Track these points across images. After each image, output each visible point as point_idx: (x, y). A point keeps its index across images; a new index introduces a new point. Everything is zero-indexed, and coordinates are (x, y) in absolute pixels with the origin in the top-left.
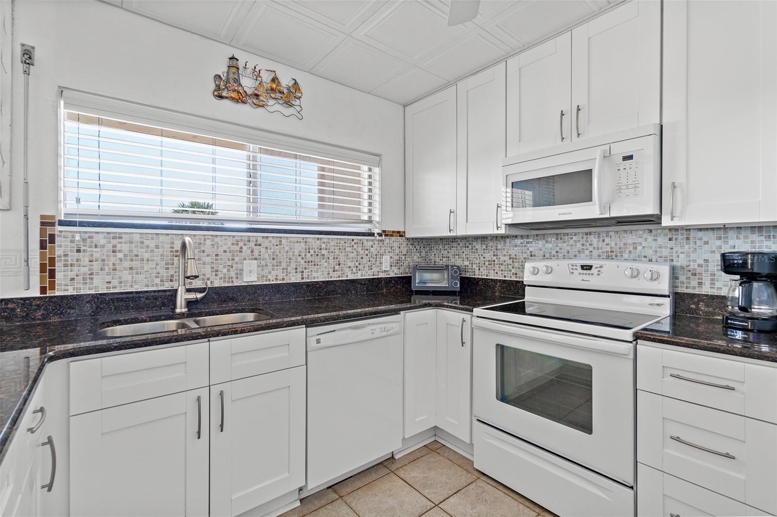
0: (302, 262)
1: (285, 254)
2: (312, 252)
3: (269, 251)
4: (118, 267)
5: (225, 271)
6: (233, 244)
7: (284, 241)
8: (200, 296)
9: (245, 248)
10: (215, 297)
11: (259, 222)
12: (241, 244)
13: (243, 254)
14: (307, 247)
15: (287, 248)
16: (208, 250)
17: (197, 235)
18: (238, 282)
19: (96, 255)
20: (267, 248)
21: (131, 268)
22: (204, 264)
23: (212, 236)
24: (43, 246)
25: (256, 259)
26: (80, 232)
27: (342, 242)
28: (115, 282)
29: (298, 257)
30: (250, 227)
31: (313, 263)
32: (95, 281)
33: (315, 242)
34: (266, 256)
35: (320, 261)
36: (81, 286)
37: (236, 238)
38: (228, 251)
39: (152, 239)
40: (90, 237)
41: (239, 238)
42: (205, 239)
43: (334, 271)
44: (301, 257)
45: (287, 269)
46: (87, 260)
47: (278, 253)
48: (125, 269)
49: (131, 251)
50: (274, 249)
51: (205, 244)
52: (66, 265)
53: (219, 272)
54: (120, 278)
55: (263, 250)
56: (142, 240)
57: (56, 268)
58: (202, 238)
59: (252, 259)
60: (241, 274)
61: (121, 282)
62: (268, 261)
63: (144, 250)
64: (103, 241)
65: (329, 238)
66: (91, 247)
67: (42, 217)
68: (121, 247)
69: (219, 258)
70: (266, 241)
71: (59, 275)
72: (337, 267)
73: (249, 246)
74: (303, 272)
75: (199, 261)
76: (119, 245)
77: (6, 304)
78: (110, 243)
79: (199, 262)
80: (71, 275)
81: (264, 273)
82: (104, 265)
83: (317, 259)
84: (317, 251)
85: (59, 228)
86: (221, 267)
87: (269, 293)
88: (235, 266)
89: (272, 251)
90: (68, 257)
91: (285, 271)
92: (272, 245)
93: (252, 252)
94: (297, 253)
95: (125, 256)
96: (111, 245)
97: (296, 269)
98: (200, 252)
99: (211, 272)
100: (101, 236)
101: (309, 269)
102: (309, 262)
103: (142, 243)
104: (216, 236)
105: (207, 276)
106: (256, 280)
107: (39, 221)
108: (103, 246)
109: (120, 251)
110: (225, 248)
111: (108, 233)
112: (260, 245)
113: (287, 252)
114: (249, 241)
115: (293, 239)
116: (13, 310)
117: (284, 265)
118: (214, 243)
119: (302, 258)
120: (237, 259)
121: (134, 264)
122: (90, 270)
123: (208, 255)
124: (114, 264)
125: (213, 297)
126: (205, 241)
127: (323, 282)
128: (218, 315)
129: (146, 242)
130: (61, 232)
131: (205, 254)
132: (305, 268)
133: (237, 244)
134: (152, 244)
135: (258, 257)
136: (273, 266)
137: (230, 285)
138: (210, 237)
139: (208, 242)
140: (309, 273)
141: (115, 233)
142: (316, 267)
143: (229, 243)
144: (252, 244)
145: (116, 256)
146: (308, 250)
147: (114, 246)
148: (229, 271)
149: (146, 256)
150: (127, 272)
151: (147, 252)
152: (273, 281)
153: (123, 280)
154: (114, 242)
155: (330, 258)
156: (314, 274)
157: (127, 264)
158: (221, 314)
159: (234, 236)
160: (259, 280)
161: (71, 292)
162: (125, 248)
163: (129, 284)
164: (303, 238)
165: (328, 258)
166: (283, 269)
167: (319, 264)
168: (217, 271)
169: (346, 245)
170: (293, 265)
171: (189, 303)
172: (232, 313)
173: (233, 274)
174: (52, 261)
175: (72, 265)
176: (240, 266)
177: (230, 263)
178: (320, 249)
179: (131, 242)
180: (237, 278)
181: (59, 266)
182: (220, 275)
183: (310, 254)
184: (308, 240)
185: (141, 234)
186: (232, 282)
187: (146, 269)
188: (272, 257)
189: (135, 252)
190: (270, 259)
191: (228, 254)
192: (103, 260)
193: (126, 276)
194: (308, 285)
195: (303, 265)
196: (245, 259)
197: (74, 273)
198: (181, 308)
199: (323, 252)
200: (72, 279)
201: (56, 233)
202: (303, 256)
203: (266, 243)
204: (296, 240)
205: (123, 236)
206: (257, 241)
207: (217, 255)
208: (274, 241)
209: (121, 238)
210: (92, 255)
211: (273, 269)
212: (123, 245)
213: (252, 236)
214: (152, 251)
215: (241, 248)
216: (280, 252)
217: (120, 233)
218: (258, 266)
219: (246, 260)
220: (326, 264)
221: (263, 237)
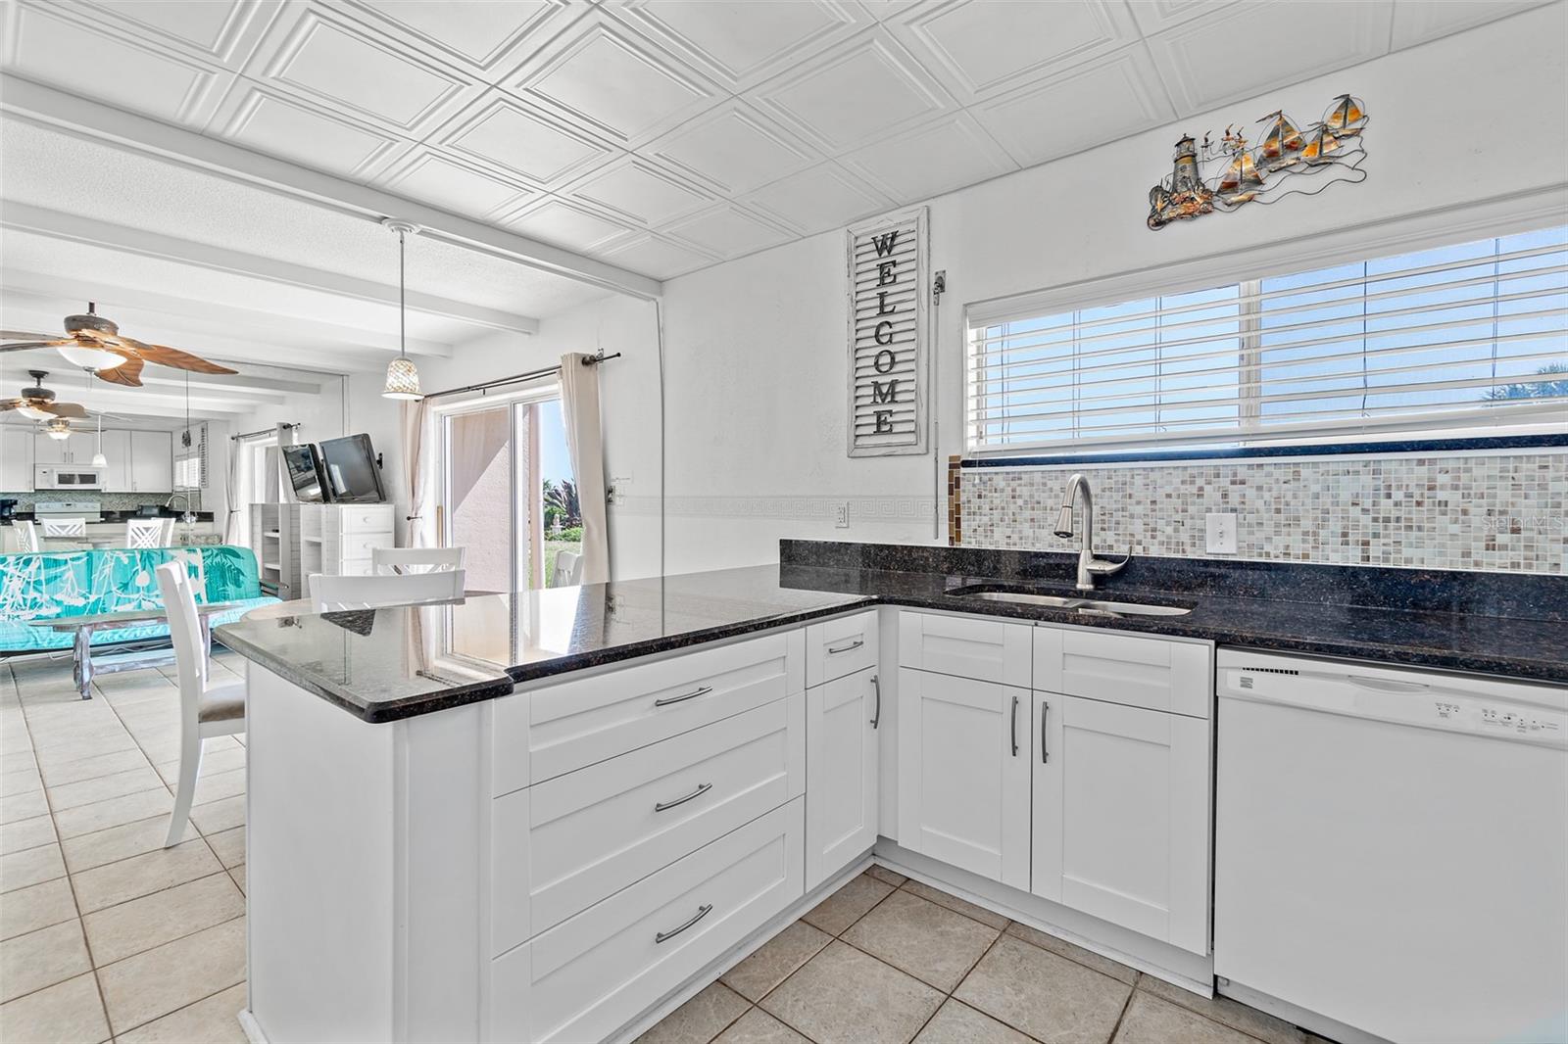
0: (1366, 520)
1: (1309, 501)
2: (1398, 495)
3: (1267, 495)
4: (1018, 518)
5: (1169, 530)
6: (1183, 482)
7: (1305, 472)
8: (1109, 567)
9: (1207, 488)
10: (1146, 574)
11: (1248, 435)
12: (1200, 482)
13: (1205, 500)
14: (1380, 482)
15: (1315, 488)
16: (1139, 493)
17: (1119, 469)
18: (1194, 553)
19: (997, 502)
20: (1260, 488)
21: (1032, 520)
22: (1132, 516)
23: (1144, 469)
24: (951, 493)
25: (1234, 510)
26: (979, 474)
27: (1524, 466)
28: (1015, 537)
29: (1351, 508)
31: (1403, 524)
32: (995, 534)
33: (1411, 471)
34: (1260, 504)
35: (1431, 519)
36: (982, 539)
37: (1189, 471)
38: (1174, 494)
39: (1057, 478)
40: (990, 480)
41: (1195, 472)
42: (1133, 475)
43: (1490, 547)
44: (1359, 508)
45: (1315, 534)
46: (988, 508)
47: (1289, 497)
48: (1026, 521)
49: (1032, 496)
50: (1280, 489)
51: (1133, 484)
52: (969, 514)
53: (1158, 533)
54: (1020, 532)
55: (1251, 493)
56: (1044, 481)
57: (961, 516)
58: (1129, 474)
59: (1225, 511)
60: (1202, 538)
61: (1021, 538)
62: (1266, 516)
63: (1046, 495)
64: (1002, 484)
65: (1466, 459)
66: (990, 491)
67: (950, 457)
68: (1021, 491)
69: (1157, 507)
70: (1256, 472)
71: (963, 524)
72: (1502, 539)
73: (1217, 485)
74: (1366, 543)
75: (1123, 511)
76: (1018, 489)
77: (923, 552)
78: (1009, 485)
79: (1124, 513)
80: (974, 525)
81: (1253, 539)
82: (1003, 514)
83: (1416, 515)
84: (1417, 493)
85: (963, 470)
86: (1161, 524)
87: (1262, 582)
88: (1188, 523)
89: (1275, 493)
90: (971, 504)
91: (1311, 538)
92: (1273, 482)
93: (1225, 496)
94: (1345, 496)
95: (1026, 502)
96: (1010, 489)
97: (1345, 535)
98: (1124, 497)
99: (1145, 531)
100: (1000, 477)
101: (1387, 536)
102: (1387, 520)
103: (1045, 484)
104: (1152, 469)
105: (1138, 537)
106: (1234, 552)
107: (948, 463)
108: (1002, 491)
109: (1020, 496)
110: (1168, 490)
111: (1007, 473)
112: (1243, 483)
113: (1317, 496)
114: (1218, 476)
115: (1331, 467)
116: (927, 559)
117: (1307, 524)
118: (1148, 481)
119: (1365, 511)
120: (1192, 509)
121: (1037, 514)
122: (991, 519)
123: (1138, 503)
124: (1014, 514)
125: (1143, 575)
126: (1133, 478)
128: (1134, 603)
129: (1050, 484)
130: (964, 474)
131: (1133, 501)
132: (1376, 535)
133: (1192, 483)
134: (1056, 485)
135: (1238, 507)
136: (1277, 525)
137: (1179, 556)
138: (1141, 472)
139: (1139, 481)
140: (1391, 549)
141: (1014, 473)
142: (1415, 533)
143: (1177, 481)
144: (1225, 482)
145: (1015, 503)
146: (1383, 492)
147: (1014, 490)
148: (1176, 530)
149: (1050, 503)
150: (1027, 525)
151: (1050, 497)
152: (1277, 557)
153: (1023, 535)
154: (1014, 484)
155: (1472, 510)
156: (1406, 552)
157: (1028, 514)
158: (1141, 603)
159: (1185, 468)
160: (1241, 554)
161: (973, 546)
162: (1025, 491)
163: (1030, 541)
164: (1367, 464)
165: (1465, 512)
166: (1306, 533)
167: (1426, 525)
168: (1154, 530)
169: (1550, 474)
170: (1335, 526)
171: (1098, 579)
172: (1161, 605)
173: (1184, 537)
174: (958, 506)
175: (974, 513)
176: (1199, 523)
177: (1178, 517)
178: (1431, 488)
179: (1032, 485)
180: (1194, 545)
181: (963, 515)
182: (1160, 537)
183: (1391, 502)
184: (1383, 467)
185: (1043, 471)
186: (1184, 551)
187: (1049, 521)
188: (1273, 507)
189: (1036, 498)
190: (1268, 511)
191: (1174, 500)
192: (1003, 508)
193: (1028, 531)
194: (1378, 574)
195: (1366, 527)
196: (1209, 510)
197: (976, 523)
198: (1083, 583)
199: (1441, 495)
200: (975, 530)
201: (961, 476)
202: (1368, 503)
203: (1258, 477)
204: (1341, 468)
205: (1023, 476)
206: (1235, 475)
207: (1154, 502)
208: (1278, 473)
209: (1020, 479)
210: (992, 502)
211: (1277, 533)
212: (1024, 488)
213: (1241, 465)
214: (1057, 496)
215: (1201, 489)
216: (1295, 497)
217: (1020, 473)
218: (1239, 525)
219: (1211, 512)
220: (1455, 528)
221: (1249, 465)
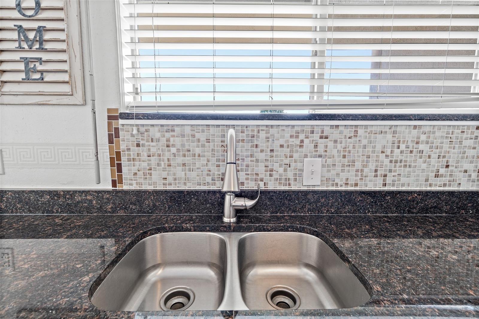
0: (387, 161)
1: (361, 150)
2: (403, 147)
3: (339, 145)
4: (172, 162)
5: (281, 170)
6: (291, 136)
7: (361, 131)
8: (249, 203)
9: (306, 141)
10: (268, 203)
11: (326, 105)
12: (302, 136)
13: (304, 149)
14: (395, 139)
15: (364, 142)
16: (262, 145)
17: (249, 126)
18: (296, 185)
19: (153, 150)
20: (336, 141)
21: (184, 165)
22: (257, 161)
23: (267, 126)
24: (111, 141)
25: (320, 156)
26: (137, 125)
27: (456, 131)
28: (170, 179)
29: (381, 155)
30: (313, 113)
31: (403, 164)
32: (153, 176)
33: (410, 133)
34: (335, 152)
35: (415, 161)
36: (142, 181)
37: (296, 128)
38: (285, 145)
39: (203, 131)
40: (147, 131)
41: (299, 129)
42: (259, 130)
43: (437, 176)
44: (384, 154)
45: (362, 171)
46: (146, 154)
47: (351, 148)
48: (179, 165)
49: (183, 145)
50: (346, 142)
51: (258, 137)
52: (129, 160)
53: (274, 173)
54: (174, 174)
55: (331, 144)
56: (193, 133)
57: (122, 162)
58: (256, 129)
59: (315, 157)
60: (301, 176)
61: (175, 179)
62: (337, 159)
63: (195, 144)
64: (158, 135)
65: (434, 126)
66: (148, 141)
67: (109, 110)
68: (174, 141)
69: (274, 154)
70: (335, 131)
71: (124, 169)
72: (442, 171)
73: (311, 139)
74: (385, 176)
75: (251, 157)
76: (172, 139)
77: (86, 196)
78: (164, 136)
79: (252, 159)
80: (134, 169)
81: (330, 175)
82: (160, 160)
83: (410, 158)
84: (410, 144)
85: (121, 122)
86: (276, 166)
87: (336, 204)
88: (293, 165)
89: (343, 145)
90: (130, 151)
91: (360, 173)
92: (343, 137)
93: (316, 146)
94: (379, 148)
95: (178, 150)
96: (165, 139)
97: (376, 171)
98: (252, 146)
99: (266, 171)
100: (156, 129)
101: (395, 171)
102: (396, 162)
103: (193, 136)
104: (272, 126)
105: (260, 176)
106: (319, 184)
107: (106, 115)
108: (158, 140)
109: (173, 146)
110: (282, 142)
111: (162, 126)
112: (326, 138)
113: (365, 147)
114: (312, 132)
115: (374, 129)
116: (91, 201)
117: (358, 165)
118: (269, 135)
119: (387, 156)
120: (296, 156)
121: (188, 160)
122: (149, 165)
123: (262, 151)
124: (168, 160)
125: (266, 203)
126: (259, 132)
127: (420, 193)
128: (269, 231)
129: (197, 135)
130: (123, 125)
131: (259, 149)
132: (390, 171)
133: (297, 137)
134: (202, 137)
135: (323, 154)
136: (343, 166)
137: (287, 188)
138: (264, 128)
139: (263, 135)
140: (396, 178)
141: (168, 125)
142: (407, 169)
143: (287, 135)
144: (316, 136)
145: (169, 151)
146: (396, 145)
147: (168, 140)
148: (285, 170)
149: (198, 151)
150: (180, 168)
151: (198, 147)
152: (341, 186)
153: (177, 176)
154: (168, 135)
155: (433, 155)
156: (403, 180)
157: (180, 160)
158: (274, 231)
159: (293, 126)
160: (322, 184)
161: (134, 187)
162: (177, 141)
163: (183, 182)
164: (391, 127)
165: (429, 157)
166: (357, 171)
167: (413, 164)
168: (271, 170)
169: (465, 135)
170: (372, 166)
171: (239, 212)
172: (288, 231)
173: (290, 174)
174: (118, 154)
175: (134, 160)
176: (299, 165)
177: (287, 161)
178: (417, 143)
179: (183, 136)
180: (295, 180)
181: (124, 159)
182: (276, 175)
183: (399, 150)
184: (398, 129)
185: (192, 125)
186: (289, 185)
187: (197, 166)
188: (342, 154)
189: (187, 147)
190: (339, 156)
191: (285, 149)
192: (159, 155)
193: (180, 173)
194: (393, 194)
195: (386, 166)
196: (306, 156)
197: (136, 168)
198: (229, 219)
199: (421, 147)
200: (135, 174)
201: (120, 127)
202: (389, 153)
203: (335, 135)
204: (379, 129)
205: (176, 129)
206: (323, 132)
207: (272, 151)
208: (348, 132)
209: (173, 131)
210: (149, 150)
211: (343, 171)
212: (176, 138)
213: (316, 125)
214: (203, 146)
215: (302, 141)
216: (354, 147)
217: (173, 126)
218: (323, 166)
219: (307, 157)
220: (424, 166)
221: (331, 126)
